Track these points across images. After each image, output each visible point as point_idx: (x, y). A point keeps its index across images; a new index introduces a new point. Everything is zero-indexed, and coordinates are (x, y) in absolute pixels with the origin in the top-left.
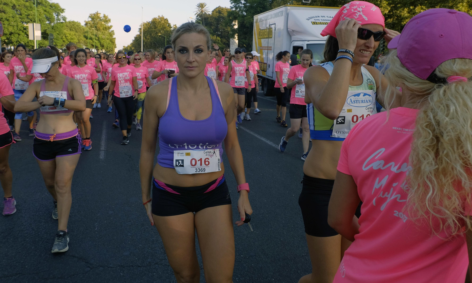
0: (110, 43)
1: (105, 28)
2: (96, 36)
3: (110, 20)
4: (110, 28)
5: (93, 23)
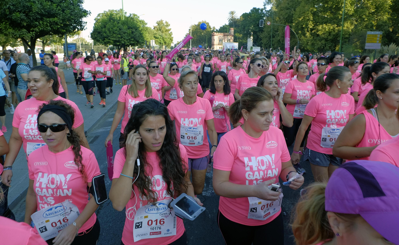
0: (170, 40)
1: (167, 30)
2: (161, 36)
3: (169, 25)
4: (169, 30)
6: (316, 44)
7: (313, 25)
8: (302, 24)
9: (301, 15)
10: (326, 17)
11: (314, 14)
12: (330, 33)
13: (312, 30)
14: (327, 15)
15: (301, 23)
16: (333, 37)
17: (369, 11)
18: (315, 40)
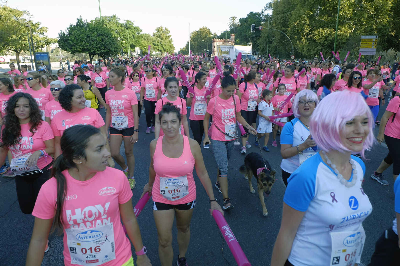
0: (170, 48)
1: (167, 37)
2: (160, 43)
3: (169, 32)
4: (169, 37)
5: (159, 34)
6: (311, 50)
7: (309, 30)
8: (298, 29)
9: (297, 19)
10: (323, 21)
11: (311, 18)
12: (326, 38)
13: (308, 35)
14: (325, 19)
15: (297, 27)
16: (329, 42)
17: (368, 13)
18: (311, 46)
